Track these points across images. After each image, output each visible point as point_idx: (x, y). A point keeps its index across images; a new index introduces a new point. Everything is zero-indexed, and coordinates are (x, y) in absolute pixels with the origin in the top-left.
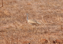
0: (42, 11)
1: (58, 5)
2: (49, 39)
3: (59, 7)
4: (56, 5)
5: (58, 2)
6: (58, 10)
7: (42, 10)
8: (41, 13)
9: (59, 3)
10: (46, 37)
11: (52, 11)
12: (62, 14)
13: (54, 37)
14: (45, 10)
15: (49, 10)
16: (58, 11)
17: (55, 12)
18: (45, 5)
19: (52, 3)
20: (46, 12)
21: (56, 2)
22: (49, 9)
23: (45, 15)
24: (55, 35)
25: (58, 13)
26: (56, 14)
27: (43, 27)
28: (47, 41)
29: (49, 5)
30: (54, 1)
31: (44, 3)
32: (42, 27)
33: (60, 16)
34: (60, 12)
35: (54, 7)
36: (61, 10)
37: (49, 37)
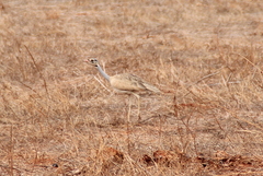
0: (103, 41)
1: (162, 19)
2: (130, 147)
3: (165, 27)
4: (154, 20)
5: (161, 9)
6: (160, 38)
7: (102, 38)
8: (99, 51)
9: (164, 11)
10: (119, 139)
11: (140, 41)
12: (177, 54)
13: (145, 139)
14: (113, 38)
15: (129, 39)
16: (161, 43)
17: (151, 47)
18: (112, 19)
19: (139, 11)
20: (118, 47)
21: (155, 8)
22: (130, 33)
23: (113, 56)
24: (151, 132)
25: (163, 48)
26: (153, 55)
27: (105, 101)
28: (122, 156)
29: (126, 19)
30: (147, 4)
31: (108, 14)
32: (103, 105)
33: (169, 61)
34: (168, 44)
35: (145, 25)
36: (172, 37)
37: (128, 140)
